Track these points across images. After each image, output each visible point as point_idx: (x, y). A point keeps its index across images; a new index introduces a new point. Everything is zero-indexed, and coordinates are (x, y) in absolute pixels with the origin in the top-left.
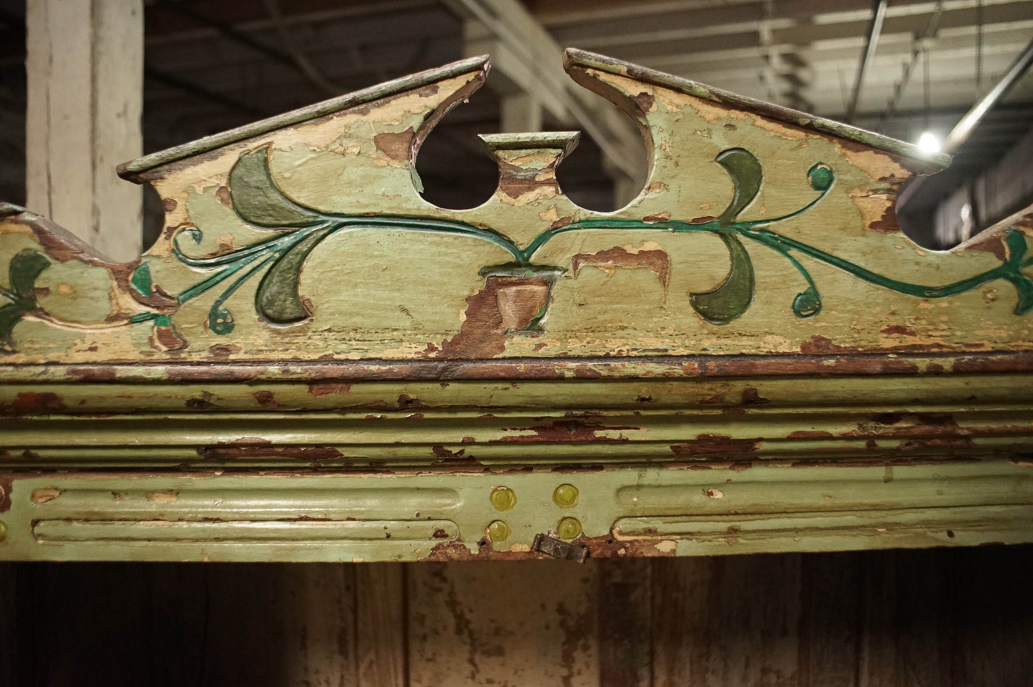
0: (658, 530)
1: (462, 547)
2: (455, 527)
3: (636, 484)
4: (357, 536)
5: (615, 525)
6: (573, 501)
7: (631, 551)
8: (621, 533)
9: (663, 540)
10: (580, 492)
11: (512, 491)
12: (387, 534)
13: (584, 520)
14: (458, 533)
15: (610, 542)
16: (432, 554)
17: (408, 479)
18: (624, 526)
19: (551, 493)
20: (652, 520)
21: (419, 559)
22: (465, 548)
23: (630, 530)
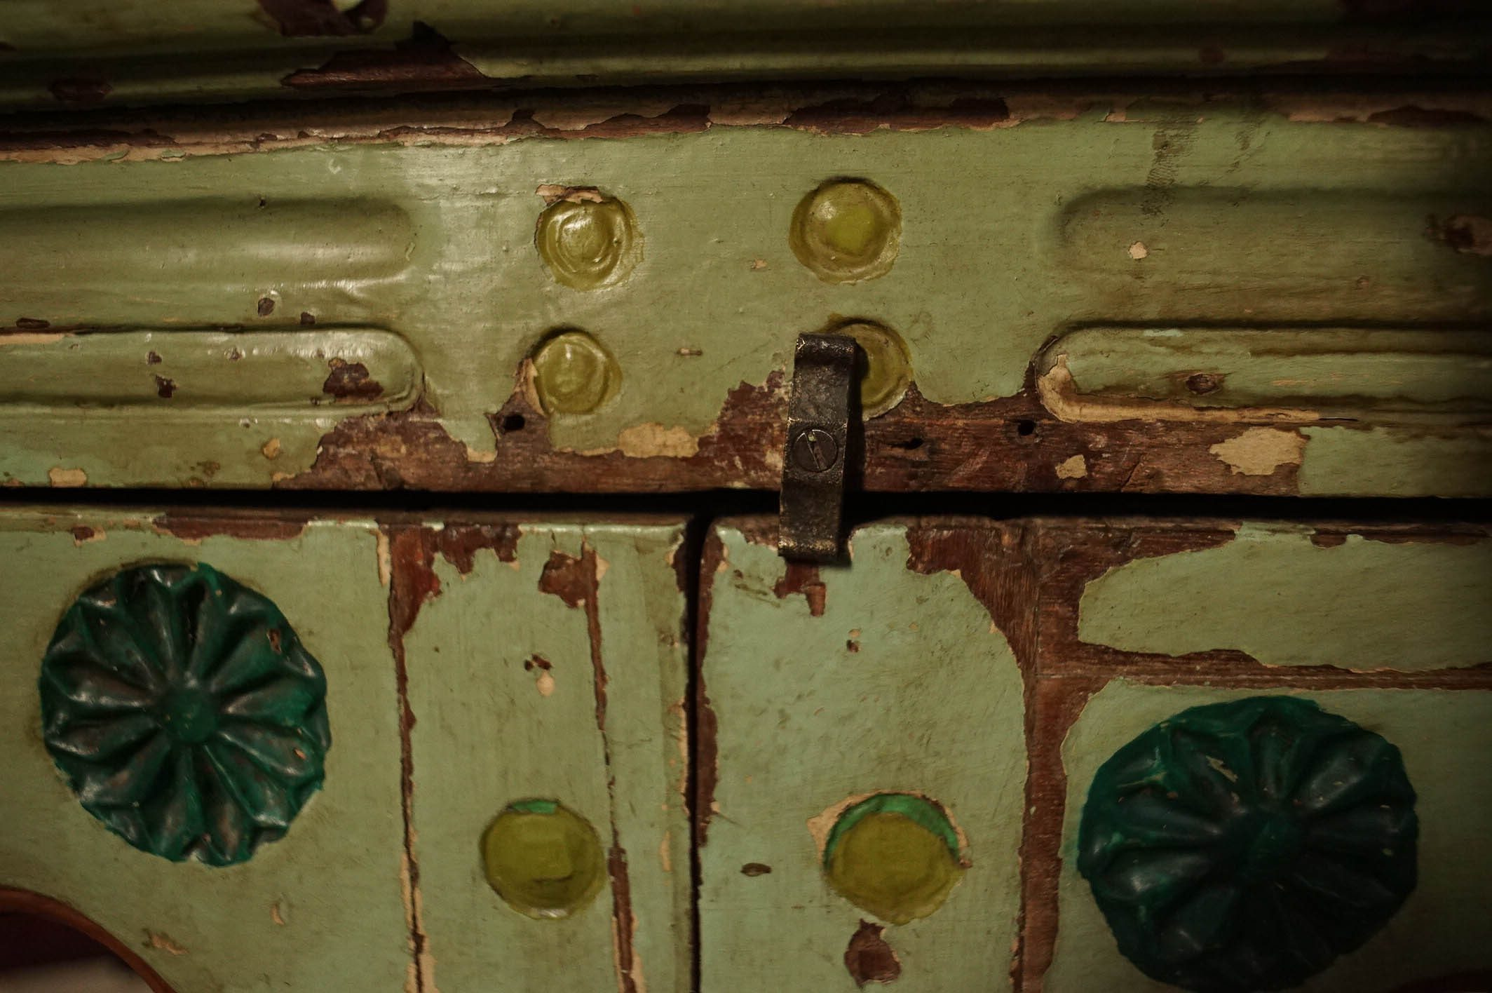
0: (1232, 383)
1: (432, 435)
2: (410, 359)
3: (1143, 182)
4: (60, 389)
5: (1051, 357)
6: (876, 254)
7: (1109, 469)
8: (1072, 391)
9: (1248, 425)
10: (903, 214)
11: (623, 208)
12: (159, 381)
13: (918, 331)
14: (418, 381)
15: (1026, 427)
16: (324, 461)
17: (221, 162)
18: (1082, 363)
19: (784, 215)
20: (1206, 341)
21: (278, 477)
22: (444, 438)
23: (1112, 381)
